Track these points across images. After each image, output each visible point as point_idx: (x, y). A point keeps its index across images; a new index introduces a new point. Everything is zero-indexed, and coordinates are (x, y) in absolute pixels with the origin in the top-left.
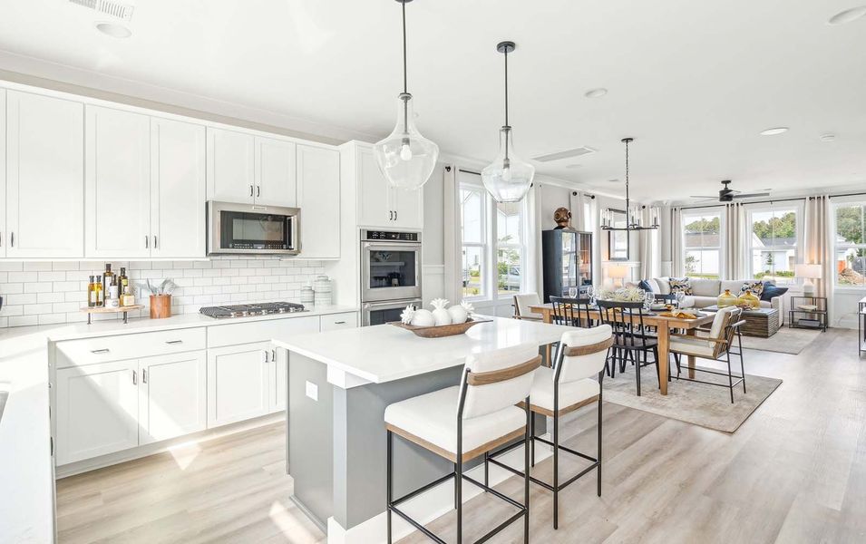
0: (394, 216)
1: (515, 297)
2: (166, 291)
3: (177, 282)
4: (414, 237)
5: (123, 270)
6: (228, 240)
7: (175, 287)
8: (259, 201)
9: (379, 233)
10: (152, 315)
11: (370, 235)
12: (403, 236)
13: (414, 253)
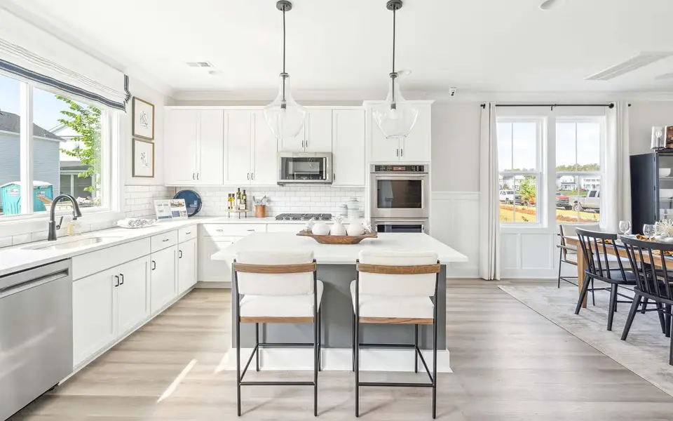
0: (400, 153)
1: (561, 226)
2: (264, 203)
3: (272, 199)
4: (420, 169)
5: (244, 191)
6: (285, 174)
7: (269, 201)
8: (308, 149)
9: (386, 166)
10: (256, 216)
11: (378, 168)
12: (409, 168)
13: (420, 181)
